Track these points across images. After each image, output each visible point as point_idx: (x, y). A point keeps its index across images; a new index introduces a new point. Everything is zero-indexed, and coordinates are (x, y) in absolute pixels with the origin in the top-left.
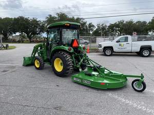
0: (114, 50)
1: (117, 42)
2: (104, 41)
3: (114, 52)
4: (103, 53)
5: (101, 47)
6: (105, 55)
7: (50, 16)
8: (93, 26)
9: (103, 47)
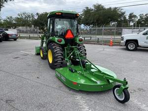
0: (139, 44)
1: (144, 34)
2: (132, 33)
3: (138, 46)
4: (125, 47)
5: (123, 40)
6: (128, 49)
7: (87, 8)
8: (135, 16)
9: (125, 40)
